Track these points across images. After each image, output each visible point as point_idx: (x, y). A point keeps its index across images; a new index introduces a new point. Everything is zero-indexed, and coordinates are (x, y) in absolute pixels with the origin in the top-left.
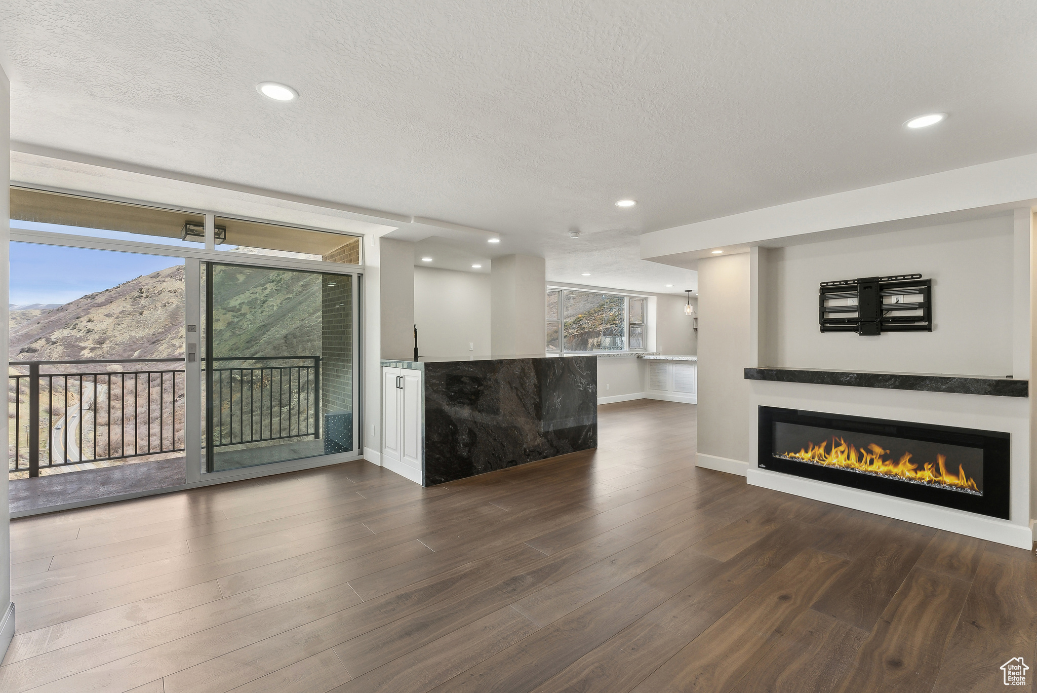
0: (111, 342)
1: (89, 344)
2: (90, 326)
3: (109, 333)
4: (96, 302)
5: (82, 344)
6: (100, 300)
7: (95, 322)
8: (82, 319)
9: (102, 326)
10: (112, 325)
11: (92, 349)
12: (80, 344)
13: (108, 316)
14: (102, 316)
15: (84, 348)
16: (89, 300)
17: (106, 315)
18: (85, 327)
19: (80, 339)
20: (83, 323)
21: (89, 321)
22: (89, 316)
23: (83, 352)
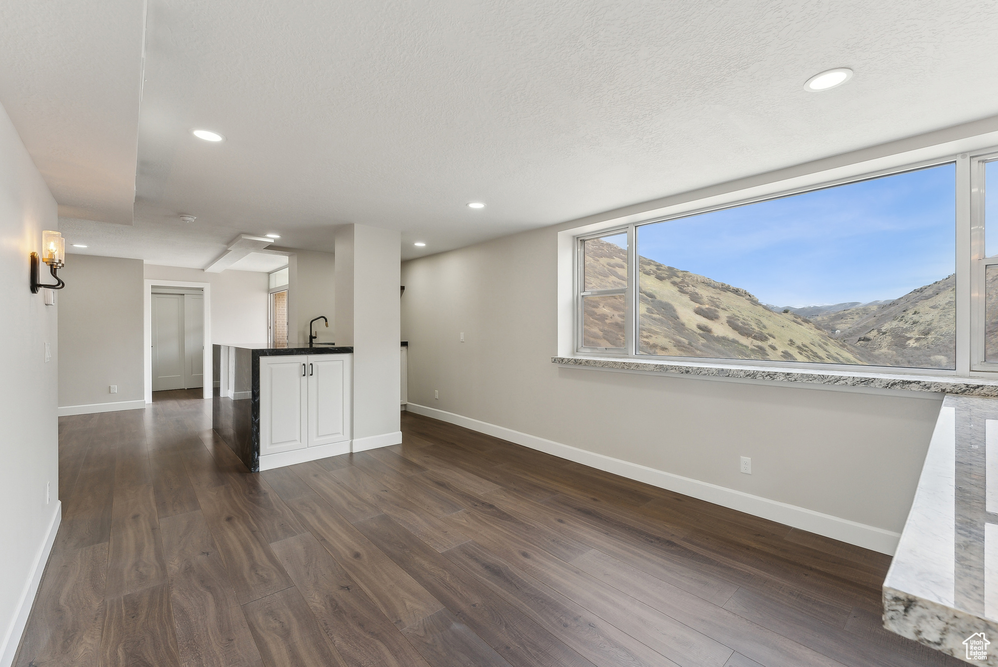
0: (936, 333)
1: (915, 334)
2: (916, 318)
3: (935, 324)
4: (924, 295)
5: (908, 335)
6: (927, 293)
7: (921, 314)
8: (908, 312)
9: (929, 318)
10: (938, 317)
11: (917, 340)
12: (906, 335)
13: (934, 307)
14: (927, 308)
15: (910, 338)
16: (918, 293)
17: (932, 307)
18: (911, 319)
19: (906, 330)
20: (910, 315)
21: (915, 313)
22: (915, 308)
23: (908, 342)
